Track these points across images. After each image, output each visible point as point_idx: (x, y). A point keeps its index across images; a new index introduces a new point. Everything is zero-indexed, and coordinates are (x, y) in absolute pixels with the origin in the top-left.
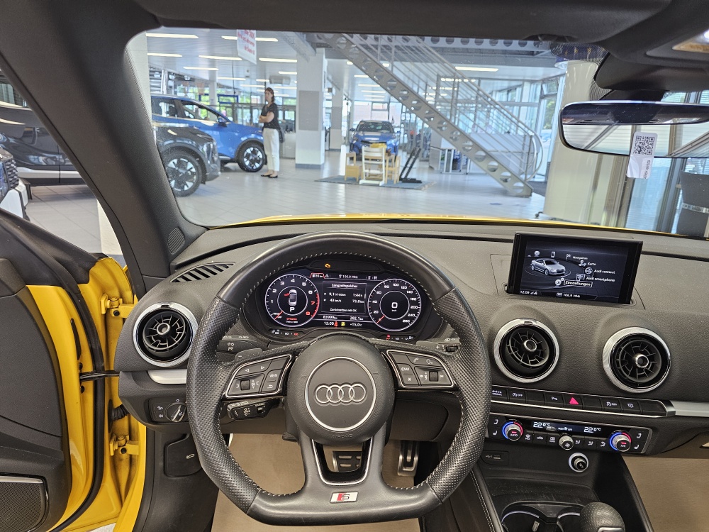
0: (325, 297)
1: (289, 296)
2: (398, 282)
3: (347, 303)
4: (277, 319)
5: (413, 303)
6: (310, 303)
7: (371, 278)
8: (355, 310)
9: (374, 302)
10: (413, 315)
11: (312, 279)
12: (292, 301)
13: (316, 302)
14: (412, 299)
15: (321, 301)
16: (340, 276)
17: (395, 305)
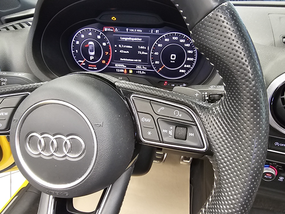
0: (116, 49)
1: (88, 48)
2: (177, 35)
3: (133, 54)
4: (82, 65)
5: (190, 55)
6: (104, 54)
7: (153, 32)
8: (140, 61)
9: (156, 53)
10: (188, 66)
11: (105, 32)
12: (92, 51)
13: (109, 53)
14: (190, 52)
15: (113, 51)
16: (127, 29)
17: (173, 57)
